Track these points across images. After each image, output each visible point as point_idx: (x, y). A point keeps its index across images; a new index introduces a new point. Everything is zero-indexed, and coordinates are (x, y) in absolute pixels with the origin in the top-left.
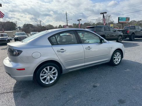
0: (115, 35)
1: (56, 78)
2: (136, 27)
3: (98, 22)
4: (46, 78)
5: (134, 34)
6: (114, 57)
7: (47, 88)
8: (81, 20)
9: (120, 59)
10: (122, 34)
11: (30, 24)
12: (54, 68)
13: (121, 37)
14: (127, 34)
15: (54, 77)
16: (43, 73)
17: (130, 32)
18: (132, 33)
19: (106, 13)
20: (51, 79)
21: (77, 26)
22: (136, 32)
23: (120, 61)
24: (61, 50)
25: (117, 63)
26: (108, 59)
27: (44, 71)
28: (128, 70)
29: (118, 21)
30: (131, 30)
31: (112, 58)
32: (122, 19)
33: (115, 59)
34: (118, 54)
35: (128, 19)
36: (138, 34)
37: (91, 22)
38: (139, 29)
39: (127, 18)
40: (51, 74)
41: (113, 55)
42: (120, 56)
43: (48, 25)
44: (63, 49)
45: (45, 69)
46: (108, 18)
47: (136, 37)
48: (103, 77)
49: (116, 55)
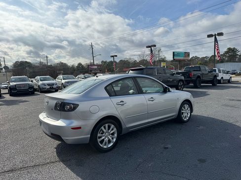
0: (171, 80)
1: (115, 140)
2: (202, 68)
3: (142, 58)
4: (103, 140)
5: (200, 78)
6: (182, 111)
7: (106, 154)
8: (116, 56)
9: (189, 114)
10: (183, 78)
11: (26, 62)
12: (112, 126)
13: (182, 83)
14: (191, 78)
15: (113, 139)
16: (101, 132)
17: (194, 75)
18: (196, 76)
19: (155, 46)
20: (109, 141)
21: (108, 65)
22: (202, 74)
23: (189, 116)
24: (121, 102)
25: (185, 120)
26: (174, 114)
27: (101, 130)
28: (201, 127)
29: (173, 58)
30: (195, 73)
31: (180, 113)
32: (179, 54)
33: (183, 113)
34: (186, 106)
35: (187, 54)
36: (205, 78)
37: (130, 59)
38: (206, 70)
39: (185, 53)
40: (109, 135)
41: (180, 109)
42: (189, 109)
43: (58, 64)
44: (123, 102)
45: (102, 128)
46: (157, 53)
47: (202, 83)
48: (172, 137)
49: (184, 107)
